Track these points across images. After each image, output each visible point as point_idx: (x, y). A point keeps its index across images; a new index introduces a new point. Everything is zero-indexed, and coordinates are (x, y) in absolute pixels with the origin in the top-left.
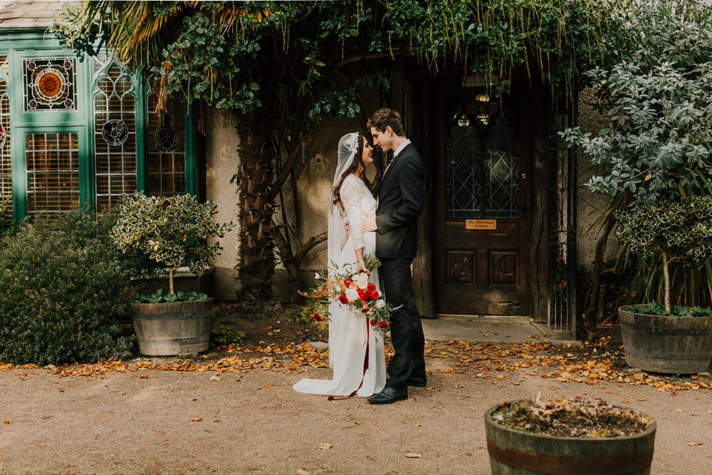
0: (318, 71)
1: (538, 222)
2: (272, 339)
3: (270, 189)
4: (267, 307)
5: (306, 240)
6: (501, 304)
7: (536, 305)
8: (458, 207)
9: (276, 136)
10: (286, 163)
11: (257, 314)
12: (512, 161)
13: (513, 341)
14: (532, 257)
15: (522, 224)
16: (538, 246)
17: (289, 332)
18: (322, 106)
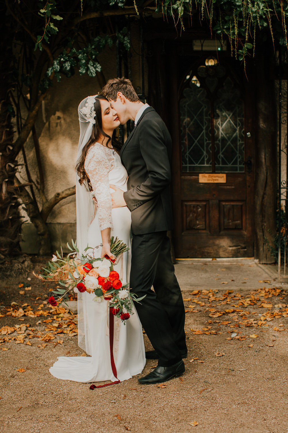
0: (55, 26)
1: (262, 177)
2: (24, 298)
3: (11, 148)
4: (16, 265)
5: (51, 196)
6: (231, 248)
7: (261, 249)
8: (191, 162)
9: (15, 94)
10: (27, 121)
11: (7, 272)
12: (238, 121)
13: (249, 288)
14: (258, 207)
15: (248, 178)
16: (263, 198)
17: (41, 290)
18: (61, 64)
